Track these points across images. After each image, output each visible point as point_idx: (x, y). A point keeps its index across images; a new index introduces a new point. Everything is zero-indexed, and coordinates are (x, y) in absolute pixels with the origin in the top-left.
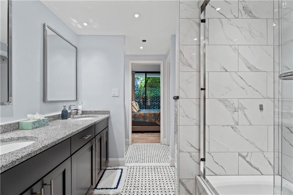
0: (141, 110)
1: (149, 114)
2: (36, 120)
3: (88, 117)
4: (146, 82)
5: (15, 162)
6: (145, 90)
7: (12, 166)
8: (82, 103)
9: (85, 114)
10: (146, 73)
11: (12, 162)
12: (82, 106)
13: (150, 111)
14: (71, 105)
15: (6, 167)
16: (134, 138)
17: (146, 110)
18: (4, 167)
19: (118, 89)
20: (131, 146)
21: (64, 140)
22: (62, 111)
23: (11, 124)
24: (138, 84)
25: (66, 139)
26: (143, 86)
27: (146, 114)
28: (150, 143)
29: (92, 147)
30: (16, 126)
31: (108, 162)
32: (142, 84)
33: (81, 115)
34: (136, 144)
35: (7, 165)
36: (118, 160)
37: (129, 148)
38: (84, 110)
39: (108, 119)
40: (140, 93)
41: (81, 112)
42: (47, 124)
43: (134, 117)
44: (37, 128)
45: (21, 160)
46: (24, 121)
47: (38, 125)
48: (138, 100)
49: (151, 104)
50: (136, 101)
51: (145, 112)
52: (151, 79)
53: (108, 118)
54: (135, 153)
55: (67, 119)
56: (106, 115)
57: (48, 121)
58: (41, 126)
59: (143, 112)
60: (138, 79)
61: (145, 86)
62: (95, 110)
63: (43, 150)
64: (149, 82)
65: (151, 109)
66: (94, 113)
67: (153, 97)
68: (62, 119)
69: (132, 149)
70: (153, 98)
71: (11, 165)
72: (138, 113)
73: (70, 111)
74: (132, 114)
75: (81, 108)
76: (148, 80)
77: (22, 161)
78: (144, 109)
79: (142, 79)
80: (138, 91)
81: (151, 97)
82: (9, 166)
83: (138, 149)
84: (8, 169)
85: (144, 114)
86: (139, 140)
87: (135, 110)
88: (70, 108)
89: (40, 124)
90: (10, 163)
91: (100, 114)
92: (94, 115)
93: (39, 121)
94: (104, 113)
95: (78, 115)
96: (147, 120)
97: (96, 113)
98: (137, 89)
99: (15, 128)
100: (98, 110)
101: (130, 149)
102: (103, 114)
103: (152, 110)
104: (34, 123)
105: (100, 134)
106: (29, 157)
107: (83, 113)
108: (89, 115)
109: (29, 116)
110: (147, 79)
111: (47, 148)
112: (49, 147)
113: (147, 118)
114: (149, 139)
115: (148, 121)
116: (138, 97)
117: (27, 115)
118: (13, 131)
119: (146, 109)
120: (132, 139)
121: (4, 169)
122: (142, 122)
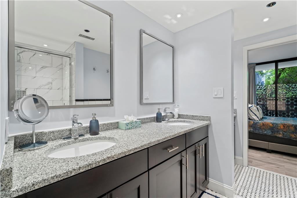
0: (266, 117)
1: (284, 125)
2: (129, 122)
3: (184, 121)
4: (277, 76)
5: (71, 172)
6: (275, 87)
7: (67, 177)
8: (178, 106)
9: (182, 118)
10: (276, 62)
11: (67, 172)
12: (178, 109)
13: (287, 120)
14: (166, 108)
15: (60, 177)
16: (253, 157)
17: (277, 118)
18: (56, 177)
19: (222, 88)
20: (245, 169)
21: (136, 151)
22: (157, 113)
23: (112, 123)
24: (262, 80)
25: (140, 150)
26: (272, 82)
27: (276, 124)
28: (286, 175)
29: (181, 161)
30: (116, 126)
31: (209, 183)
32: (269, 80)
33: (178, 118)
34: (256, 168)
35: (61, 175)
36: (222, 185)
37: (243, 171)
38: (181, 114)
39: (207, 127)
40: (265, 92)
41: (178, 115)
42: (140, 126)
43: (254, 127)
44: (129, 129)
45: (78, 170)
46: (121, 122)
47: (131, 127)
48: (261, 103)
49: (288, 108)
50: (258, 104)
51: (275, 122)
52: (287, 72)
53: (208, 125)
54: (252, 183)
55: (161, 122)
56: (206, 122)
57: (141, 124)
58: (133, 128)
59: (272, 122)
60: (262, 74)
61: (276, 83)
62: (192, 115)
63: (108, 161)
64: (283, 77)
65: (288, 116)
66: (191, 118)
67: (292, 97)
68: (157, 122)
69: (248, 174)
70: (292, 100)
71: (65, 175)
72: (260, 121)
73: (165, 114)
74: (249, 122)
75: (178, 111)
76: (280, 74)
77: (80, 172)
78: (273, 115)
79: (269, 74)
80: (261, 89)
81: (288, 98)
82: (63, 177)
83: (259, 177)
84: (62, 179)
85: (273, 124)
86: (263, 163)
87: (255, 117)
88: (165, 110)
89: (133, 126)
90: (65, 173)
91: (198, 120)
92: (190, 120)
93: (132, 123)
94: (202, 118)
95: (174, 118)
96: (280, 134)
97: (193, 117)
98: (259, 87)
99: (115, 127)
100: (195, 115)
101: (245, 174)
102: (202, 120)
103: (289, 118)
104: (127, 124)
105: (195, 146)
106: (89, 168)
107: (180, 116)
108: (186, 120)
109: (126, 117)
110: (279, 72)
111: (113, 160)
112: (116, 158)
113: (278, 131)
114: (284, 166)
115: (280, 136)
116: (262, 98)
117: (124, 116)
118: (113, 129)
119: (276, 116)
120: (248, 158)
121: (57, 179)
122: (269, 136)
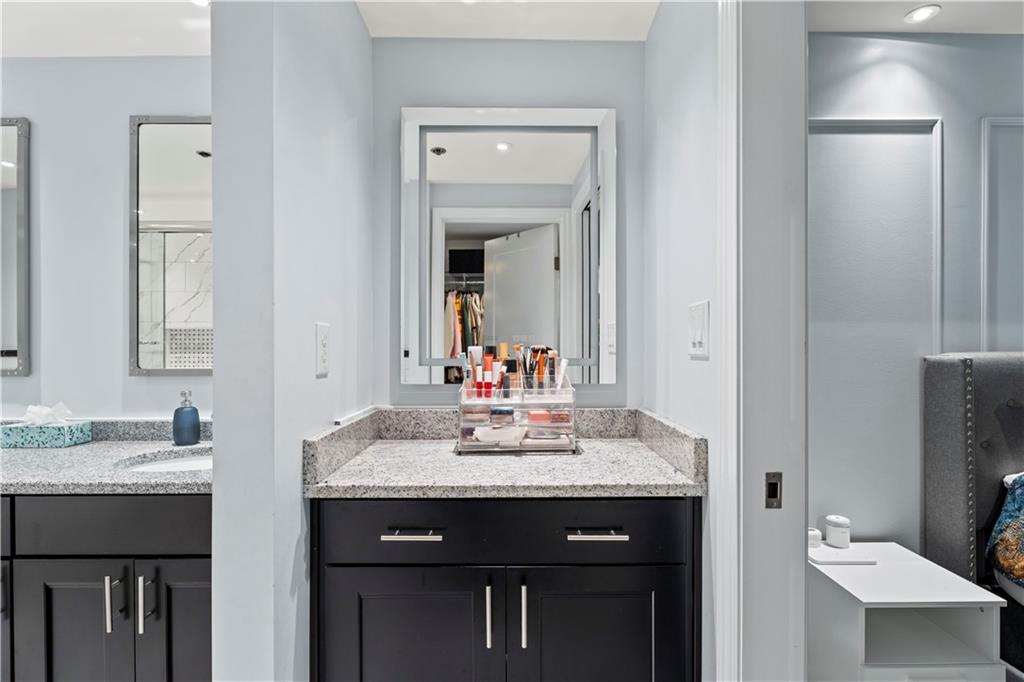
47: (21, 440)
58: (30, 445)
89: (29, 439)
93: (24, 429)
104: (6, 432)
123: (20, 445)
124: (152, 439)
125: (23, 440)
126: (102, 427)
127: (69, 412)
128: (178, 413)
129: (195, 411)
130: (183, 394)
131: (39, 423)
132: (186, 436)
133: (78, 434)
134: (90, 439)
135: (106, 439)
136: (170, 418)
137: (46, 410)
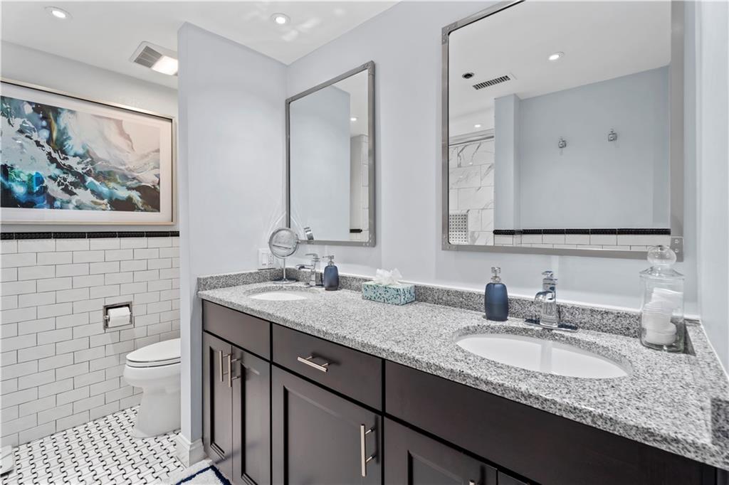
123: (373, 298)
124: (461, 307)
125: (374, 295)
126: (422, 291)
127: (401, 276)
128: (489, 287)
129: (504, 287)
130: (494, 270)
131: (385, 283)
132: (496, 312)
133: (408, 295)
134: (414, 299)
135: (425, 301)
136: (483, 291)
137: (387, 274)
